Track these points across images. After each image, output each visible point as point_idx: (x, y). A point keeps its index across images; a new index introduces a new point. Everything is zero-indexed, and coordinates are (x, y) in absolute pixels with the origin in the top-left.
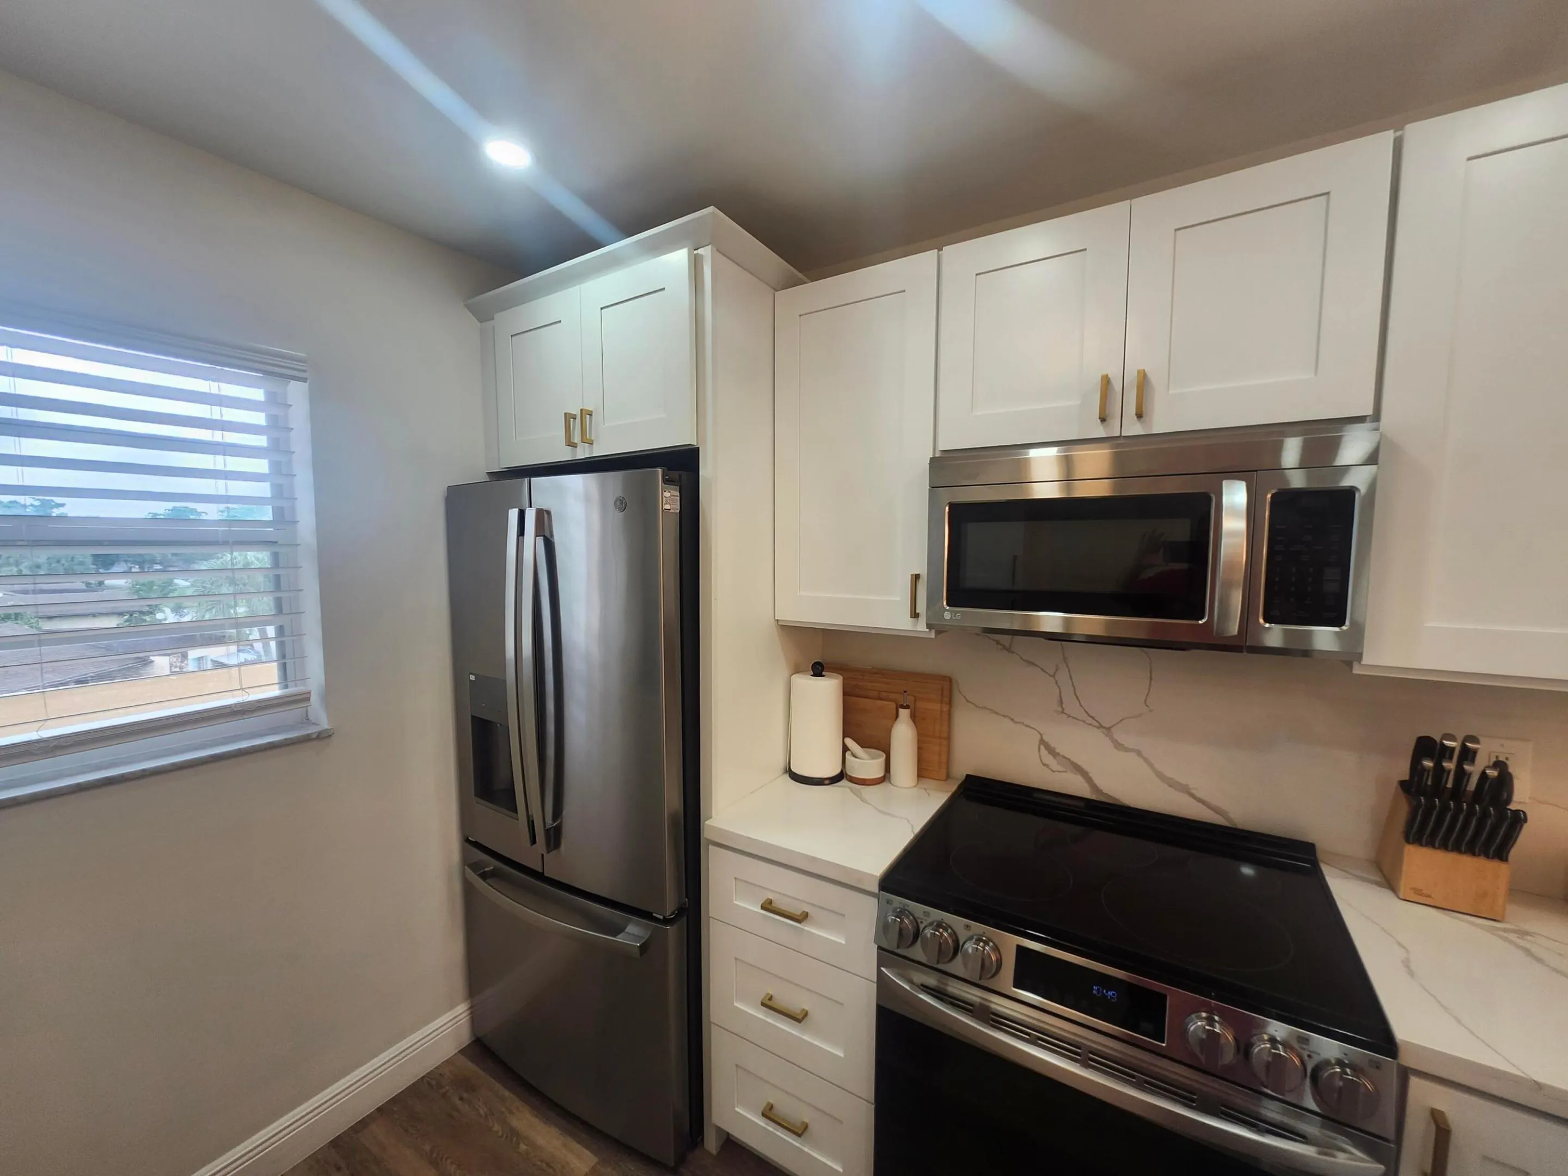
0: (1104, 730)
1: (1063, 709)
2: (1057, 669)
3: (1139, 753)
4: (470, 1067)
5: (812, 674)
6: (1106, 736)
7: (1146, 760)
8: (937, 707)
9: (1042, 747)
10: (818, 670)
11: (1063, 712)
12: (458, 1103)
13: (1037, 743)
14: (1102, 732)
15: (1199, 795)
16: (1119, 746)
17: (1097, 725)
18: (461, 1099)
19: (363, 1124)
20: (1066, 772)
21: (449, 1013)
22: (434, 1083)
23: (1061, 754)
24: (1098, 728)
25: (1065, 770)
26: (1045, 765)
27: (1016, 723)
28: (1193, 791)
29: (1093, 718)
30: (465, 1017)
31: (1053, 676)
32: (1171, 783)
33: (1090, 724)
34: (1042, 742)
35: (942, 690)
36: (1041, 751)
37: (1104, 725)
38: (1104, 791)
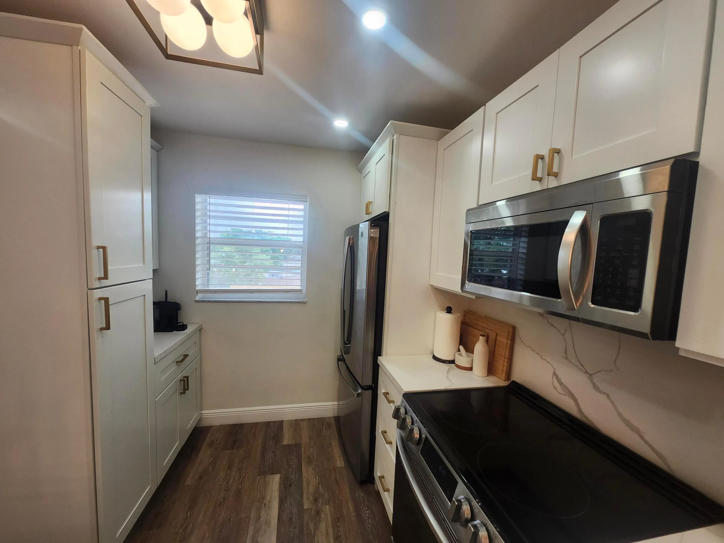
0: (588, 375)
1: (567, 356)
2: (565, 331)
3: (608, 396)
4: (333, 421)
5: (446, 312)
6: (589, 379)
7: (612, 402)
8: (505, 341)
9: (554, 377)
10: (449, 310)
11: (566, 358)
12: (324, 428)
13: (552, 373)
14: (587, 376)
15: (647, 438)
16: (596, 388)
17: (585, 371)
18: (326, 428)
19: (303, 420)
20: (565, 395)
21: (332, 403)
22: (323, 420)
23: (564, 383)
24: (585, 373)
25: (565, 394)
26: (555, 387)
27: (543, 359)
28: (642, 434)
29: (583, 366)
30: (336, 407)
31: (563, 335)
32: (628, 423)
33: (580, 369)
34: (555, 374)
35: (509, 332)
36: (553, 379)
37: (588, 371)
38: (585, 414)
